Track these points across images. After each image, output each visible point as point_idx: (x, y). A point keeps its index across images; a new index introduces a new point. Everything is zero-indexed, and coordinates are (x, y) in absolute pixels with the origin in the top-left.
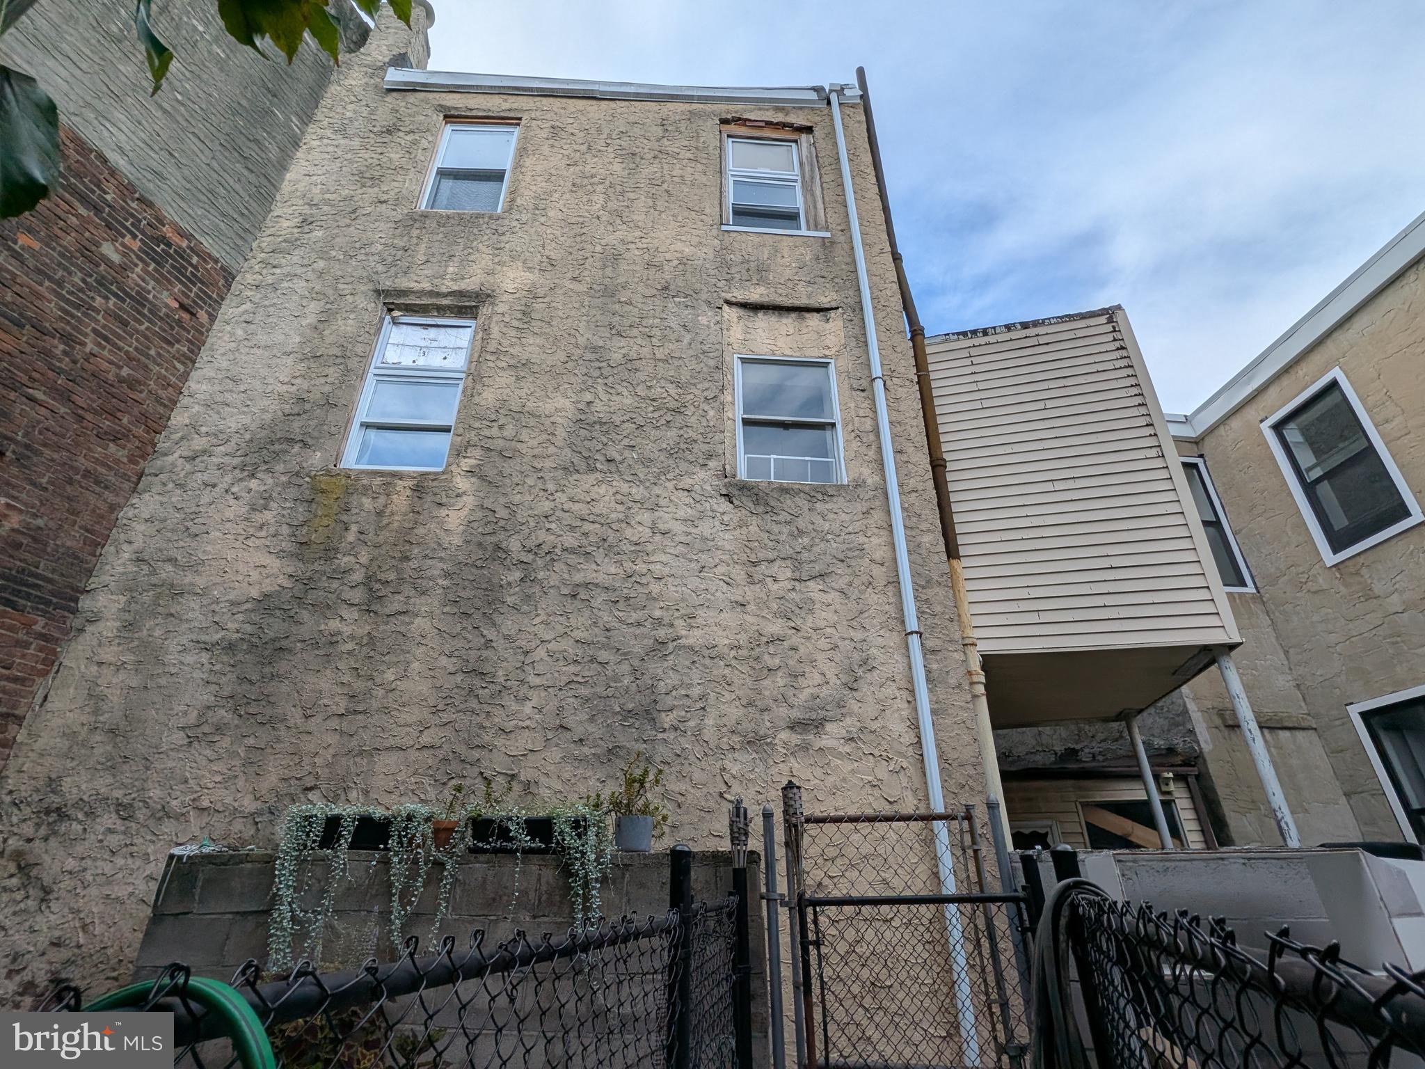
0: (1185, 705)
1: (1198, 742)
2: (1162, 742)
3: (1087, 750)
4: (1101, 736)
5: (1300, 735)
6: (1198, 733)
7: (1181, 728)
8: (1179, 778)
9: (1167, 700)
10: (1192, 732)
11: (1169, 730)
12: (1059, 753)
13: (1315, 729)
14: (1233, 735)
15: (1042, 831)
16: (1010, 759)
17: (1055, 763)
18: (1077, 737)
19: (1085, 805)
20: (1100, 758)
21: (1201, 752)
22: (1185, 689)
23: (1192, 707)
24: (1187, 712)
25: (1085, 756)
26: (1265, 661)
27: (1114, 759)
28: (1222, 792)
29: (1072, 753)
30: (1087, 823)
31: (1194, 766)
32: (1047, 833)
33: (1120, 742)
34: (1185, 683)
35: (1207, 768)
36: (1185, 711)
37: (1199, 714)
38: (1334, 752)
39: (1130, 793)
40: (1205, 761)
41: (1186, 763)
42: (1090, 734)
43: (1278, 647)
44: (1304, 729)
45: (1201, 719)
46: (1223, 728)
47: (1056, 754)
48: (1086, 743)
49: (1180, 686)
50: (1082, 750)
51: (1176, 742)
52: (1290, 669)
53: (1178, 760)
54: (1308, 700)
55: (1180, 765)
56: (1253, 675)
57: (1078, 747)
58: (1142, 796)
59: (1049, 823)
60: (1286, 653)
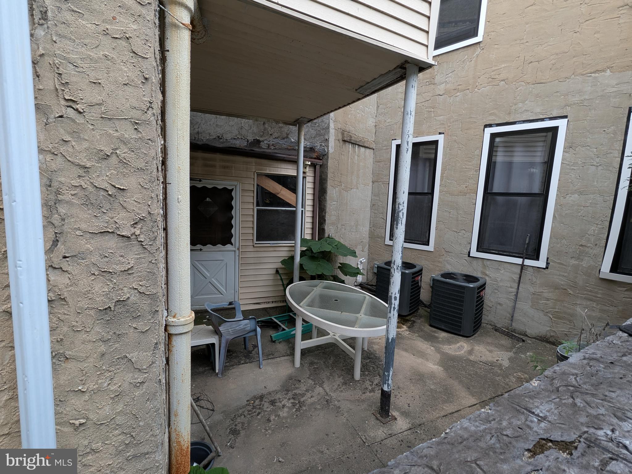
0: (329, 124)
1: (328, 147)
2: (309, 144)
3: (266, 142)
4: (276, 135)
5: (368, 150)
6: (330, 141)
7: (322, 137)
8: (313, 165)
9: (320, 119)
10: (327, 140)
11: (314, 137)
12: (250, 141)
13: (374, 149)
14: (344, 146)
15: (230, 188)
16: (221, 140)
17: (246, 146)
18: (262, 134)
19: (259, 175)
20: (272, 148)
21: (328, 153)
22: (332, 114)
23: (332, 125)
24: (329, 128)
25: (264, 145)
26: (369, 109)
27: (280, 149)
28: (330, 175)
29: (257, 142)
30: (258, 185)
31: (321, 160)
32: (233, 189)
33: (285, 140)
34: (332, 111)
35: (327, 162)
36: (328, 128)
37: (334, 131)
38: (377, 161)
39: (287, 170)
40: (328, 157)
41: (318, 158)
42: (270, 133)
43: (376, 102)
44: (370, 148)
45: (333, 134)
46: (341, 141)
47: (248, 141)
48: (266, 138)
49: (329, 113)
50: (263, 141)
51: (316, 144)
52: (376, 116)
53: (315, 155)
54: (377, 134)
55: (315, 158)
56: (362, 115)
57: (261, 139)
58: (294, 173)
59: (235, 183)
60: (378, 107)
